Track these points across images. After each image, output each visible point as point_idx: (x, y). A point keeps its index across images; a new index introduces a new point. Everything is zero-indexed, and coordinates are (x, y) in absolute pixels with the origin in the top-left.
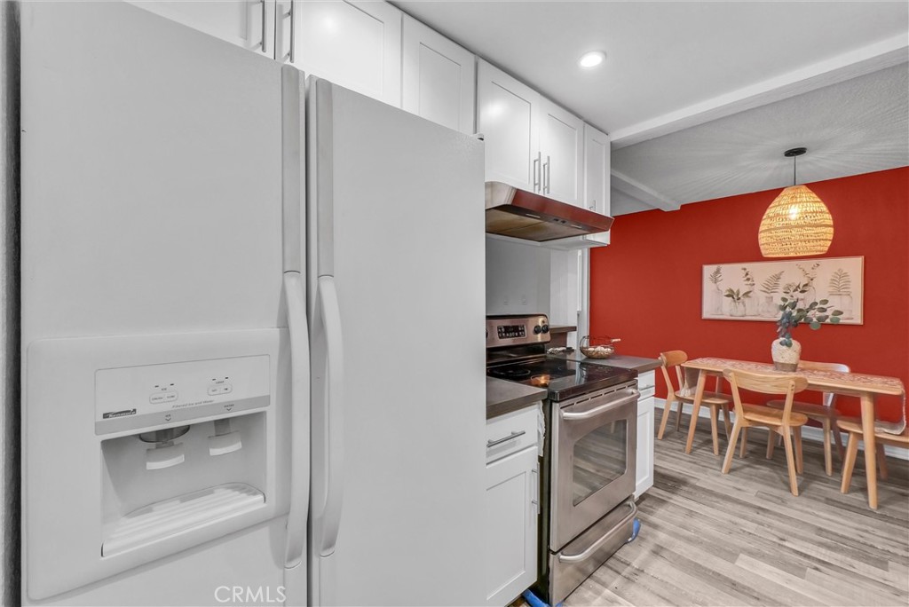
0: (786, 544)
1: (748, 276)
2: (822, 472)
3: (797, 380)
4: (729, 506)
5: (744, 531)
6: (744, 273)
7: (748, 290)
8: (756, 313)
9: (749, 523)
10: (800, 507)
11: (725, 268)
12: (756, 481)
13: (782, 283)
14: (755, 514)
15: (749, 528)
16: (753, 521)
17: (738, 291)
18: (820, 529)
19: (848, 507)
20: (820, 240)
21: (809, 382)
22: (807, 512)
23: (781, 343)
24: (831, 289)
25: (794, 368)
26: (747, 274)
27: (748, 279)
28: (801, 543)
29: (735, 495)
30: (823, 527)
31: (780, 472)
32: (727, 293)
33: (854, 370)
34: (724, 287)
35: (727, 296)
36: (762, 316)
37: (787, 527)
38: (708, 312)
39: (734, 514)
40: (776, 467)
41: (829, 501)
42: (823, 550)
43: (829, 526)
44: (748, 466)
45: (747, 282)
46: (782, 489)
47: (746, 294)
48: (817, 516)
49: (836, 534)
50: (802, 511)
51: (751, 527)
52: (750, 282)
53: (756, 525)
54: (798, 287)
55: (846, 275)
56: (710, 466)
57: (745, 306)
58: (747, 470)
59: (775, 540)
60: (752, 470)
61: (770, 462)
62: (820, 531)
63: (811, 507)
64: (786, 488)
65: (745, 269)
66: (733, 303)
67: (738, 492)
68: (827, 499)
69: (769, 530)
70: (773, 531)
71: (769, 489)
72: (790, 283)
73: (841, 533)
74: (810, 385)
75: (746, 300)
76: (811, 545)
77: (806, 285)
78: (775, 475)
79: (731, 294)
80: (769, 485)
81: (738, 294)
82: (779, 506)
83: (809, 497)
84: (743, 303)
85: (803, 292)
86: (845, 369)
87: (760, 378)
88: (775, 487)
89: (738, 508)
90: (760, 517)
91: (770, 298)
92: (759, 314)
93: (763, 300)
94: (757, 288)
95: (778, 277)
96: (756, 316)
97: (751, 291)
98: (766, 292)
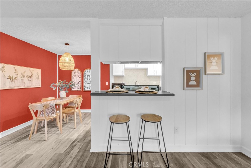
1: (16, 71)
7: (16, 77)
11: (7, 66)
13: (26, 75)
17: (12, 76)
24: (36, 78)
26: (15, 70)
27: (16, 72)
34: (7, 74)
45: (15, 73)
47: (15, 78)
52: (16, 73)
65: (14, 68)
66: (10, 82)
72: (28, 75)
75: (16, 81)
77: (31, 76)
79: (9, 78)
81: (12, 78)
84: (14, 82)
85: (31, 78)
91: (22, 80)
92: (20, 86)
93: (21, 81)
94: (19, 76)
95: (24, 73)
96: (18, 87)
97: (17, 77)
98: (21, 77)
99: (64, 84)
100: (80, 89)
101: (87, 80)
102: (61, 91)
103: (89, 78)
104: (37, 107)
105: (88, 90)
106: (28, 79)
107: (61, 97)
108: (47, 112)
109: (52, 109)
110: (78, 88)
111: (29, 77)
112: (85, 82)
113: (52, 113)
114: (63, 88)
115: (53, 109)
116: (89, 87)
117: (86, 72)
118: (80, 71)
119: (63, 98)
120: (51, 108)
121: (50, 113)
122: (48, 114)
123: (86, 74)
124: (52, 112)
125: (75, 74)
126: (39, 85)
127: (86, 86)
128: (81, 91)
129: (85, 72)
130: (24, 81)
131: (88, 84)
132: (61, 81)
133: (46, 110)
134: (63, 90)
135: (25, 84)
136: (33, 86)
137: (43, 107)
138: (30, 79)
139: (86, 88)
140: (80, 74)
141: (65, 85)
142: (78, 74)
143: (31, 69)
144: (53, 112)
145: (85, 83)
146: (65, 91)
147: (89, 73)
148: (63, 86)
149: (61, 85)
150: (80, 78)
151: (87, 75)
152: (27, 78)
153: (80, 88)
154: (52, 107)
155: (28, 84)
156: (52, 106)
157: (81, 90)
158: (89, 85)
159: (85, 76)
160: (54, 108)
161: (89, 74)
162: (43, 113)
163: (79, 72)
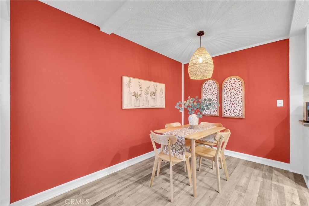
1: (141, 86)
7: (140, 93)
8: (143, 105)
11: (132, 80)
13: (150, 91)
17: (137, 93)
26: (140, 85)
27: (140, 88)
32: (133, 94)
34: (132, 90)
35: (133, 96)
36: (145, 106)
38: (126, 106)
45: (140, 89)
47: (140, 95)
52: (141, 89)
54: (153, 93)
57: (139, 101)
65: (139, 82)
66: (135, 100)
72: (152, 91)
77: (155, 93)
79: (135, 95)
81: (137, 95)
84: (139, 99)
85: (154, 95)
91: (147, 98)
93: (145, 99)
94: (143, 93)
95: (148, 88)
98: (145, 93)
99: (195, 103)
100: (216, 113)
101: (229, 97)
102: (191, 115)
103: (233, 94)
104: (160, 139)
105: (232, 115)
106: (152, 97)
107: (192, 125)
108: (172, 149)
109: (179, 145)
110: (213, 111)
111: (153, 95)
112: (225, 100)
113: (179, 153)
114: (193, 110)
115: (181, 146)
116: (233, 109)
117: (227, 83)
118: (216, 83)
119: (194, 126)
120: (178, 143)
121: (177, 152)
122: (174, 153)
123: (228, 86)
124: (179, 150)
125: (208, 88)
126: (162, 105)
127: (228, 108)
128: (217, 117)
129: (225, 83)
130: (148, 99)
131: (231, 105)
132: (191, 98)
133: (171, 145)
134: (194, 113)
135: (149, 103)
136: (157, 106)
137: (167, 141)
138: (154, 97)
139: (228, 112)
140: (216, 88)
141: (198, 105)
142: (212, 87)
143: (155, 84)
144: (181, 151)
145: (226, 102)
146: (198, 115)
147: (233, 85)
148: (193, 106)
149: (190, 105)
150: (215, 95)
151: (230, 88)
152: (150, 95)
153: (216, 111)
154: (180, 142)
155: (151, 104)
156: (180, 140)
157: (219, 116)
158: (233, 106)
159: (225, 90)
160: (182, 144)
161: (234, 87)
162: (167, 149)
163: (215, 85)
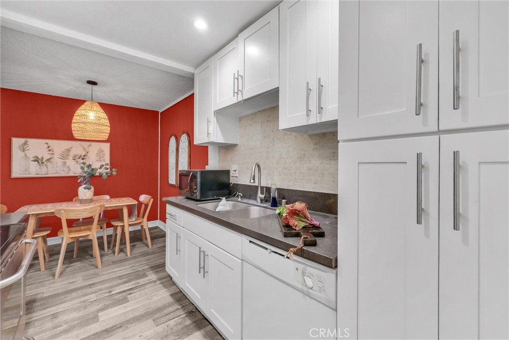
0: (113, 293)
1: (50, 149)
2: (103, 251)
3: (100, 206)
4: (74, 294)
5: (92, 302)
6: (46, 146)
7: (49, 157)
8: (54, 172)
9: (91, 296)
10: (105, 273)
11: (31, 142)
12: (77, 273)
13: (72, 154)
14: (91, 289)
15: (93, 298)
16: (92, 293)
17: (42, 158)
18: (119, 276)
19: (121, 261)
20: (105, 133)
21: (106, 206)
22: (110, 273)
23: (85, 188)
24: (97, 158)
25: (91, 201)
26: (49, 147)
27: (50, 150)
28: (118, 288)
29: (72, 287)
30: (120, 275)
31: (85, 261)
32: (34, 159)
33: (112, 197)
34: (31, 154)
35: (34, 161)
36: (59, 174)
37: (108, 285)
38: (16, 173)
39: (80, 297)
40: (82, 260)
41: (114, 263)
42: (127, 285)
43: (121, 273)
44: (68, 267)
45: (49, 152)
46: (93, 269)
47: (49, 160)
48: (115, 272)
49: (126, 275)
50: (108, 274)
51: (93, 297)
52: (51, 152)
53: (95, 294)
54: (81, 156)
55: (103, 151)
56: (44, 280)
57: (47, 167)
58: (69, 269)
59: (107, 294)
60: (71, 268)
61: (77, 259)
62: (120, 277)
63: (110, 270)
64: (93, 267)
65: (47, 144)
66: (38, 167)
67: (73, 284)
68: (113, 262)
69: (102, 292)
70: (104, 291)
71: (87, 273)
72: (76, 154)
73: (127, 273)
74: (106, 207)
75: (49, 164)
76: (121, 286)
77: (85, 155)
78: (83, 264)
79: (36, 160)
80: (86, 271)
81: (42, 160)
82: (97, 278)
83: (106, 266)
84: (46, 165)
85: (83, 159)
86: (108, 197)
87: (82, 210)
88: (89, 270)
89: (79, 293)
90: (94, 289)
91: (64, 163)
92: (58, 173)
93: (60, 164)
94: (56, 156)
95: (69, 150)
96: (55, 173)
97: (51, 158)
98: (62, 159)
106: (77, 162)
111: (79, 158)
130: (68, 164)
135: (70, 170)
138: (81, 161)
143: (86, 144)
151: (182, 148)
152: (74, 159)
155: (76, 170)
159: (180, 150)
163: (176, 143)
